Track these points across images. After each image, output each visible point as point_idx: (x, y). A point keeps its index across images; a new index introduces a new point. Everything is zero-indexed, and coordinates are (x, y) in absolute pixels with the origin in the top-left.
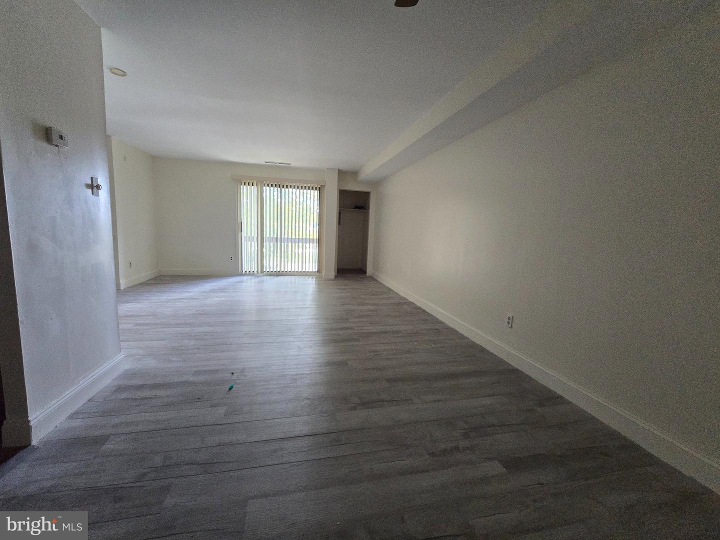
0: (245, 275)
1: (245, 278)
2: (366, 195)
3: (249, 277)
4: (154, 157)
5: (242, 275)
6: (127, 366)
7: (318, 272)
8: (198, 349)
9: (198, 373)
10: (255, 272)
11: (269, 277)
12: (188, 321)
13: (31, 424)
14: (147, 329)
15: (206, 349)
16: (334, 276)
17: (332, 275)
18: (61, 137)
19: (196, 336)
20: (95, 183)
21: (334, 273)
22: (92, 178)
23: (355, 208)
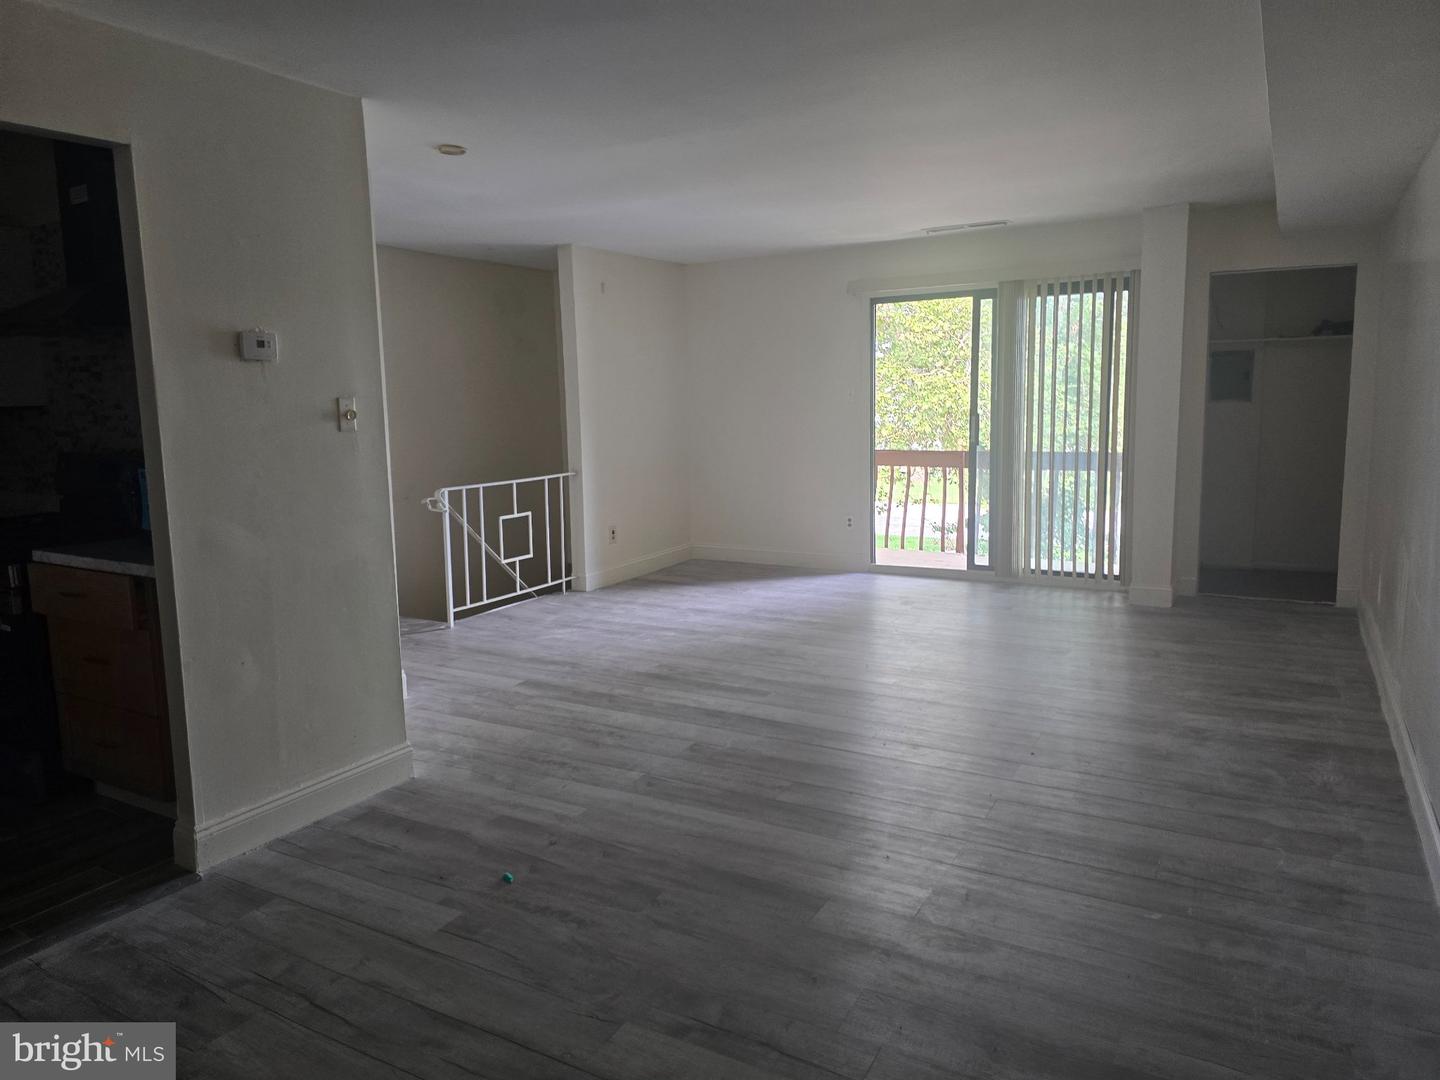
0: (884, 571)
1: (884, 579)
2: (1343, 280)
4: (682, 266)
5: (872, 570)
6: (418, 771)
7: (1116, 578)
8: (563, 765)
9: (501, 821)
12: (617, 692)
13: (198, 836)
14: (532, 697)
15: (575, 768)
16: (1170, 598)
17: (1161, 593)
18: (261, 344)
19: (592, 731)
20: (343, 409)
21: (1170, 589)
22: (338, 400)
23: (1318, 332)
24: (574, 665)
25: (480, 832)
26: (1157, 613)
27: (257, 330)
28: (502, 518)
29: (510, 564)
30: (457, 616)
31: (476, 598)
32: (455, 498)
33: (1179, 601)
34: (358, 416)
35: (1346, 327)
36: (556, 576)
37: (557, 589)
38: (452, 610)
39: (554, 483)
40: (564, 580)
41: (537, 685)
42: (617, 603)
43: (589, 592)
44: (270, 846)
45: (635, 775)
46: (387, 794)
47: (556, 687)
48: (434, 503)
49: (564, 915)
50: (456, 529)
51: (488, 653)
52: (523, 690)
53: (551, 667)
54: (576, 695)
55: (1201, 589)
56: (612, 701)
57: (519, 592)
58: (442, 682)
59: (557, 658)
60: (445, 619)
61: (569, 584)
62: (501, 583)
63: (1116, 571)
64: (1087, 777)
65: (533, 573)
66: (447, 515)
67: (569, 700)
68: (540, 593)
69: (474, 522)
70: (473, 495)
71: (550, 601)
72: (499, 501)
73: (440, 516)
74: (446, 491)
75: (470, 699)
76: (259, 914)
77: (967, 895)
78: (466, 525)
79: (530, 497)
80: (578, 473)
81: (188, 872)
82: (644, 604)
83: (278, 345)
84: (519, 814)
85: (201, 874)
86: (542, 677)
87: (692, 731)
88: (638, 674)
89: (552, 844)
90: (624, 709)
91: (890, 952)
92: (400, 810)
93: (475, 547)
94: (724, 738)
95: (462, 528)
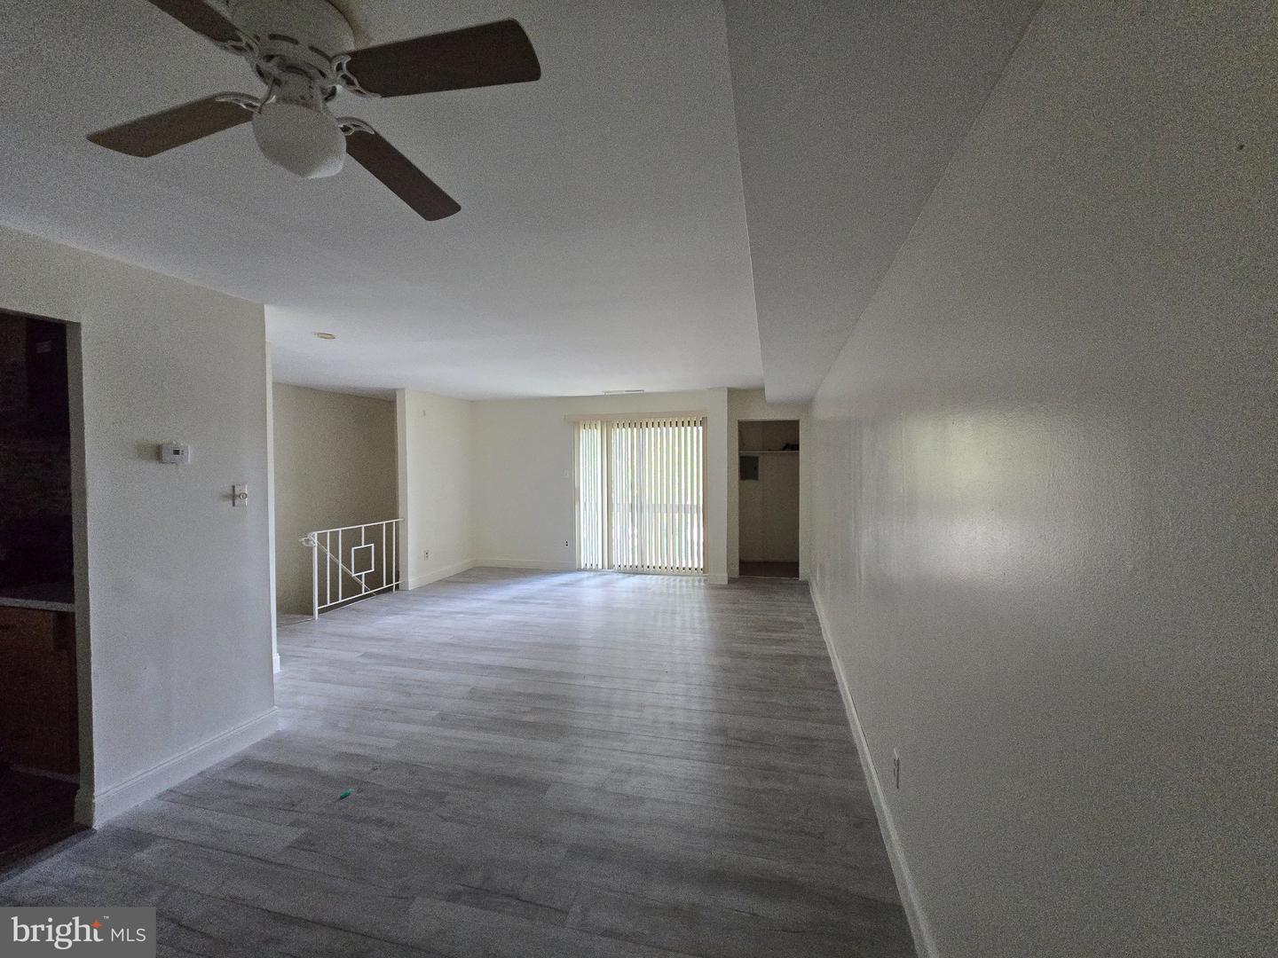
0: (585, 570)
1: (586, 575)
2: (793, 426)
3: (592, 574)
4: (472, 401)
5: (579, 570)
7: (701, 569)
8: (386, 711)
10: (600, 567)
11: (620, 576)
13: (96, 800)
14: (367, 665)
15: (393, 712)
16: (726, 579)
17: (722, 578)
18: (177, 452)
19: (407, 685)
20: (237, 491)
21: (726, 575)
22: (234, 487)
23: (784, 449)
24: (397, 641)
25: (325, 766)
26: (721, 588)
27: (174, 442)
28: (353, 549)
29: (360, 577)
30: (321, 611)
31: (334, 598)
32: (322, 538)
33: (731, 581)
34: (249, 495)
35: (795, 447)
36: (389, 581)
37: (390, 589)
38: (316, 608)
39: (389, 526)
40: (394, 584)
41: (371, 656)
42: (427, 597)
43: (410, 591)
44: (160, 797)
45: (434, 713)
46: (257, 746)
47: (384, 657)
48: (307, 541)
49: (380, 822)
50: (322, 556)
51: (340, 636)
52: (361, 660)
53: (383, 643)
54: (396, 660)
55: (740, 574)
56: (421, 663)
57: (364, 593)
58: (307, 658)
59: (386, 637)
60: (312, 614)
61: (397, 586)
62: (352, 588)
63: (702, 567)
64: (689, 686)
65: (374, 581)
66: (316, 549)
67: (391, 665)
68: (378, 593)
69: (334, 551)
70: (334, 535)
71: (385, 598)
72: (352, 538)
73: (311, 549)
74: (316, 533)
75: (324, 669)
76: (142, 855)
77: (630, 770)
78: (328, 553)
79: (374, 535)
80: (405, 521)
81: (86, 828)
82: (446, 597)
83: (190, 454)
84: (352, 750)
85: (97, 828)
86: (375, 650)
87: (471, 680)
88: (439, 644)
89: (375, 770)
90: (429, 668)
91: (585, 816)
92: (265, 756)
93: (334, 567)
94: (490, 682)
95: (326, 555)
